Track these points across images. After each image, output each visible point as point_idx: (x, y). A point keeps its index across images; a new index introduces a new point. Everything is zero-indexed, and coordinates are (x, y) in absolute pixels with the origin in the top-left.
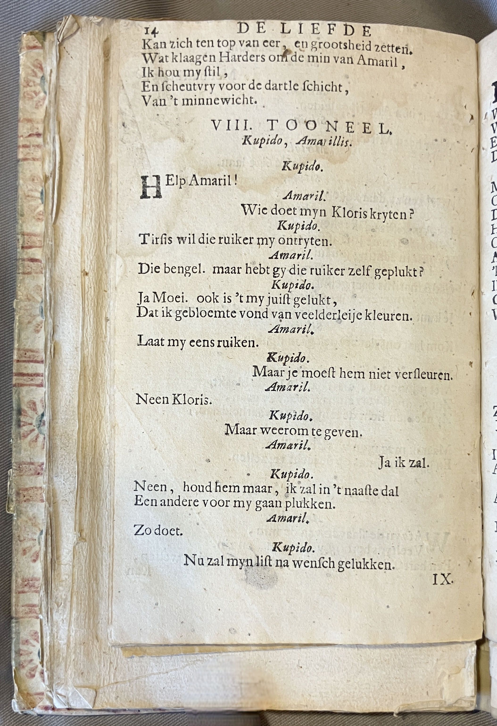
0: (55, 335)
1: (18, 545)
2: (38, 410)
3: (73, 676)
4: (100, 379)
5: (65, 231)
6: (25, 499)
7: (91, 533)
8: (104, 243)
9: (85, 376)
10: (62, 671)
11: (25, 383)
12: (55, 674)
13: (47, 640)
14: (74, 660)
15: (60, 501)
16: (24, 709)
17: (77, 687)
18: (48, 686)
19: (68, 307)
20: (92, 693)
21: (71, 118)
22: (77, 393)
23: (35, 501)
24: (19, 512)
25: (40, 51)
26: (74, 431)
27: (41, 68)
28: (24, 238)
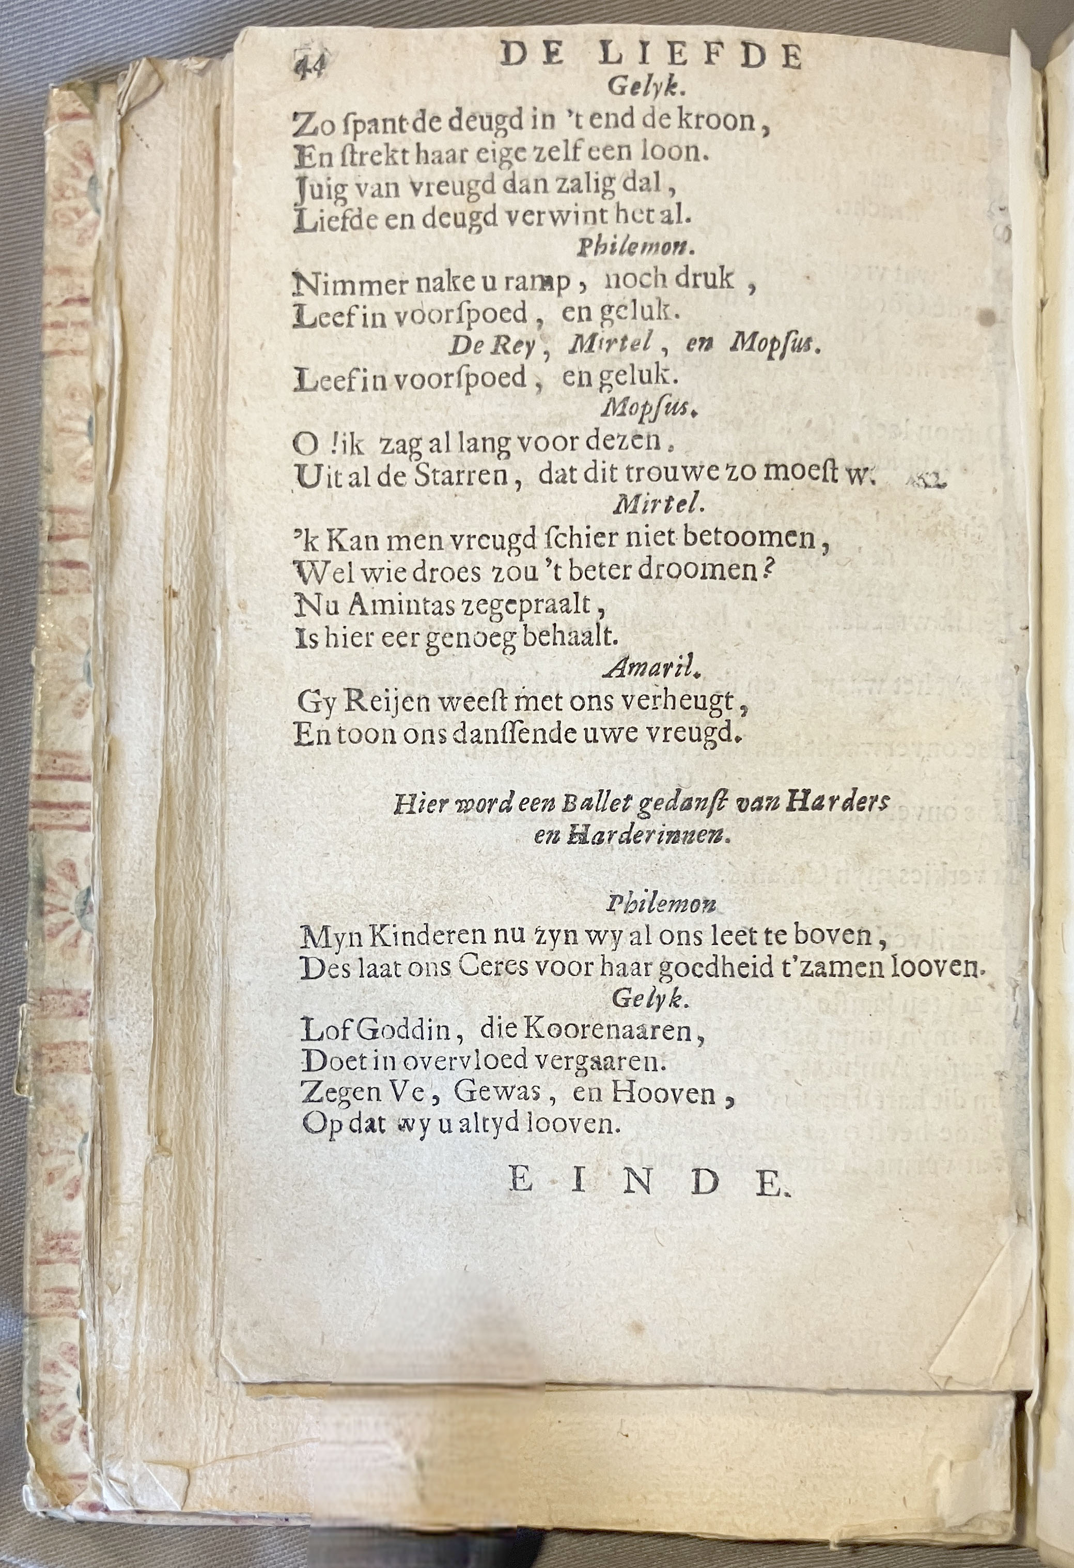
0: (111, 724)
1: (37, 1163)
2: (80, 880)
3: (141, 1440)
4: (202, 814)
5: (134, 508)
6: (52, 1066)
7: (181, 1138)
8: (213, 530)
9: (170, 808)
10: (119, 1430)
11: (54, 822)
12: (105, 1435)
13: (93, 1364)
14: (143, 1405)
15: (119, 1071)
16: (46, 1506)
17: (149, 1462)
18: (94, 1460)
20: (181, 1477)
21: (144, 271)
22: (154, 844)
23: (72, 1071)
24: (39, 1094)
25: (87, 123)
26: (147, 924)
27: (90, 160)
28: (53, 519)
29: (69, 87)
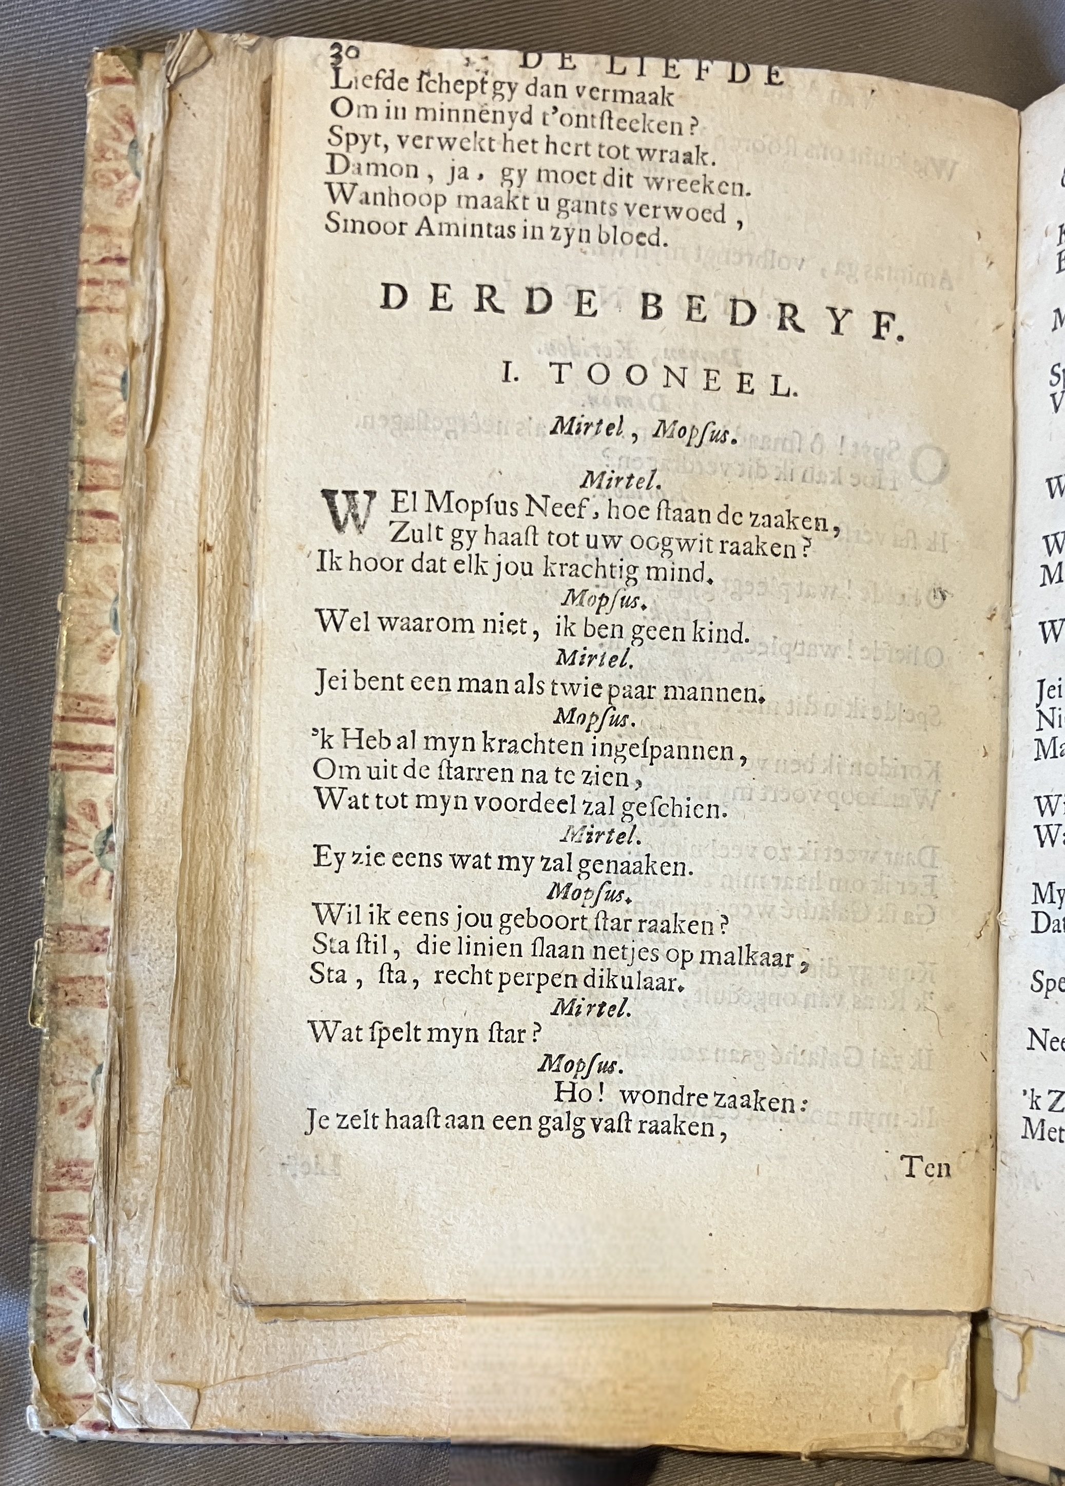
0: (141, 670)
1: (50, 1093)
2: (101, 820)
3: (153, 1361)
4: (228, 761)
5: (170, 462)
6: (68, 999)
7: (200, 1071)
8: (247, 489)
9: (198, 754)
10: (132, 1351)
11: (76, 763)
12: (116, 1357)
13: (103, 1287)
14: (156, 1328)
15: (140, 1005)
16: (49, 1425)
17: (160, 1382)
18: (102, 1381)
19: (170, 613)
20: (191, 1396)
21: (188, 236)
22: (180, 788)
23: (89, 1004)
24: (54, 1026)
25: (131, 88)
26: (172, 864)
27: (131, 125)
28: (84, 469)
29: (113, 52)
